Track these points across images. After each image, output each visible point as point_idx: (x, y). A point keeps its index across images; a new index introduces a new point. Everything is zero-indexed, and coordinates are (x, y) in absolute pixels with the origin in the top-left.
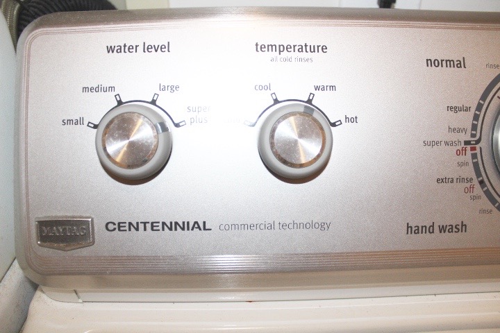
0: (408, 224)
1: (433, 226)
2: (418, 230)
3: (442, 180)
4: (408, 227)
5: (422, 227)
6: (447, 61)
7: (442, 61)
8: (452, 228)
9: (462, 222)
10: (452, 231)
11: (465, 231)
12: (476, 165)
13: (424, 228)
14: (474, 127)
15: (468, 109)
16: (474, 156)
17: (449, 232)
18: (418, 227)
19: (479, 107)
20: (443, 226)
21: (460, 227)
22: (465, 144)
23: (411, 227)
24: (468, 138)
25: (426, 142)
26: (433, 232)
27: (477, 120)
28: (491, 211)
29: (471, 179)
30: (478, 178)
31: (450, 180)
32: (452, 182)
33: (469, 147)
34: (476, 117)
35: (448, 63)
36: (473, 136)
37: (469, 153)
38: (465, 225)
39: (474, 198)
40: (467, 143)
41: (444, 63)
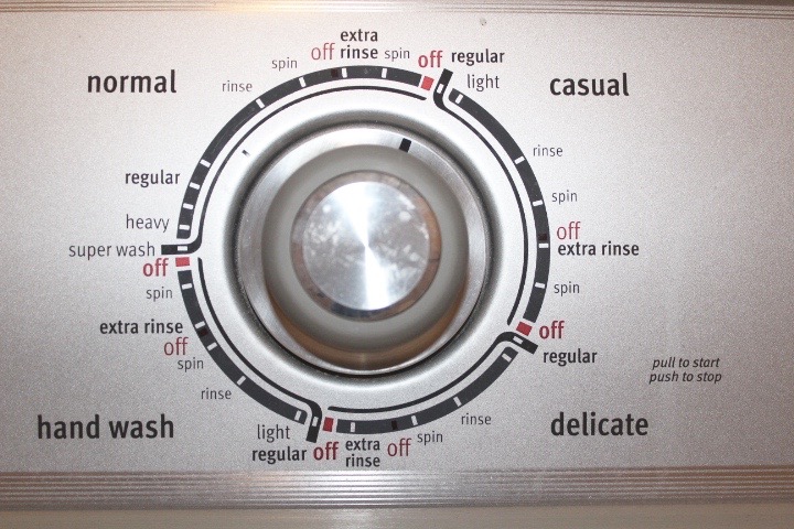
0: (40, 417)
1: (97, 423)
2: (64, 429)
3: (113, 327)
4: (41, 424)
5: (73, 424)
6: (133, 79)
7: (123, 79)
8: (140, 429)
9: (163, 416)
10: (141, 435)
11: (171, 435)
12: (189, 297)
13: (77, 427)
14: (186, 217)
15: (171, 179)
16: (185, 277)
17: (133, 435)
18: (63, 424)
19: (199, 174)
20: (119, 424)
21: (158, 427)
22: (163, 253)
23: (48, 424)
24: (171, 238)
25: (76, 250)
26: (97, 436)
27: (193, 202)
28: (228, 394)
29: (178, 327)
30: (194, 322)
31: (129, 327)
32: (135, 330)
33: (172, 258)
34: (191, 196)
35: (137, 81)
36: (183, 234)
37: (173, 269)
38: (171, 423)
39: (185, 366)
40: (169, 250)
41: (128, 83)
